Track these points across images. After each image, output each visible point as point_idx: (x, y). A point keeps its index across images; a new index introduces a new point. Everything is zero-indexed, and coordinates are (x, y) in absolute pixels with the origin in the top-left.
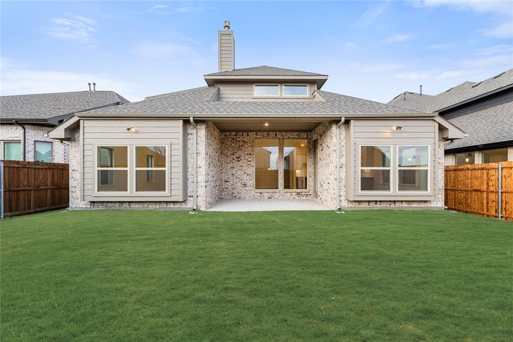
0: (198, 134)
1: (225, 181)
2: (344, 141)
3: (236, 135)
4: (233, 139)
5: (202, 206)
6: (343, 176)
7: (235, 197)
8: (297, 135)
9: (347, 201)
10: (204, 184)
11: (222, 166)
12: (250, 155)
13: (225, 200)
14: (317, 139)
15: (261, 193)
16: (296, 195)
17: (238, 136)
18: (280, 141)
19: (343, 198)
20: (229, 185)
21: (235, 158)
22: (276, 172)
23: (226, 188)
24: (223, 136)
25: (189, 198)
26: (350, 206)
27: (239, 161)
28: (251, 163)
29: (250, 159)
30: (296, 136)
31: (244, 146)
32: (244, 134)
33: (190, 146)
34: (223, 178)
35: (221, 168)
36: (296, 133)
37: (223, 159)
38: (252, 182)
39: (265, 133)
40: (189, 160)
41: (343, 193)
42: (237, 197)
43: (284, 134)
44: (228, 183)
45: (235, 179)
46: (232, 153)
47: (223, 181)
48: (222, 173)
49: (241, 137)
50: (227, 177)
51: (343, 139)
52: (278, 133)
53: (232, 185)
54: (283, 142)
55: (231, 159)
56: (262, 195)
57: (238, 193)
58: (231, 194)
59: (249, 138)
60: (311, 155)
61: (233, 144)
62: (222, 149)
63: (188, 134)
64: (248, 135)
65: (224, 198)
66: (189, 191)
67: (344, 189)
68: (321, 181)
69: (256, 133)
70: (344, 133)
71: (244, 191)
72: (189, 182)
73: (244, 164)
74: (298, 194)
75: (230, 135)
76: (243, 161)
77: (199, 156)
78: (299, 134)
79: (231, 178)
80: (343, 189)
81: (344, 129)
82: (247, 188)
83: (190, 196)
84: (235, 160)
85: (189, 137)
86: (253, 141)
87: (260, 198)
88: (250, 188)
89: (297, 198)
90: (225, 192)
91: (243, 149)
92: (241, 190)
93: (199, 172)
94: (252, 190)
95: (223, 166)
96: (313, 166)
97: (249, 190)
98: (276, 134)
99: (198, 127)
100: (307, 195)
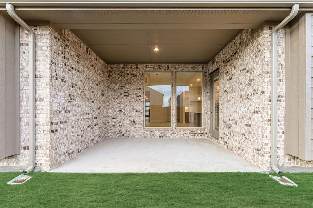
0: (39, 44)
1: (112, 118)
2: (284, 56)
3: (124, 68)
4: (121, 72)
5: (44, 164)
6: (282, 116)
7: (123, 135)
8: (192, 68)
9: (289, 157)
10: (47, 128)
11: (108, 102)
12: (140, 89)
13: (112, 138)
14: (219, 68)
15: (151, 131)
16: (190, 133)
17: (126, 69)
18: (172, 75)
19: (281, 152)
20: (116, 122)
21: (123, 93)
22: (169, 108)
23: (113, 126)
24: (110, 69)
25: (22, 151)
26: (292, 165)
27: (127, 96)
28: (140, 98)
29: (140, 94)
30: (190, 69)
31: (133, 80)
32: (133, 67)
33: (24, 64)
34: (110, 115)
35: (108, 104)
36: (191, 66)
37: (110, 94)
38: (141, 119)
39: (155, 65)
40: (22, 88)
41: (281, 144)
42: (125, 135)
43: (177, 66)
44: (115, 120)
45: (123, 116)
46: (120, 88)
47: (110, 118)
48: (108, 109)
49: (129, 70)
50: (114, 113)
51: (280, 52)
52: (170, 65)
53: (120, 122)
54: (176, 75)
55: (119, 94)
56: (153, 133)
57: (127, 131)
58: (118, 132)
59: (138, 70)
60: (206, 89)
61: (120, 78)
62: (108, 83)
63: (21, 44)
64: (137, 67)
65: (111, 137)
66: (22, 140)
67: (283, 136)
68: (227, 120)
69: (146, 66)
70: (283, 44)
71: (133, 129)
72: (22, 124)
73: (133, 100)
74: (192, 132)
75: (117, 68)
76: (132, 96)
77: (39, 81)
78: (194, 67)
79: (119, 114)
80: (280, 137)
81: (282, 36)
82: (136, 126)
83: (24, 148)
84: (123, 95)
85: (23, 48)
86: (142, 74)
87: (150, 137)
88: (140, 126)
89: (191, 137)
90: (112, 130)
91: (131, 83)
92: (130, 128)
93: (39, 107)
94: (141, 128)
95: (110, 102)
96: (209, 102)
97: (139, 128)
98: (168, 67)
99: (39, 32)
100: (203, 133)
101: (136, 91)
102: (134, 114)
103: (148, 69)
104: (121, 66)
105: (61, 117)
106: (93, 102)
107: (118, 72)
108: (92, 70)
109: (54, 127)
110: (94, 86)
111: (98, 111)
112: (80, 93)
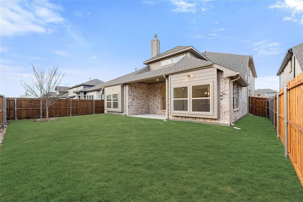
101: (158, 95)
102: (158, 104)
103: (162, 85)
104: (154, 85)
105: (130, 104)
106: (142, 100)
107: (153, 87)
108: (141, 90)
109: (129, 106)
110: (142, 95)
111: (144, 103)
112: (136, 97)
